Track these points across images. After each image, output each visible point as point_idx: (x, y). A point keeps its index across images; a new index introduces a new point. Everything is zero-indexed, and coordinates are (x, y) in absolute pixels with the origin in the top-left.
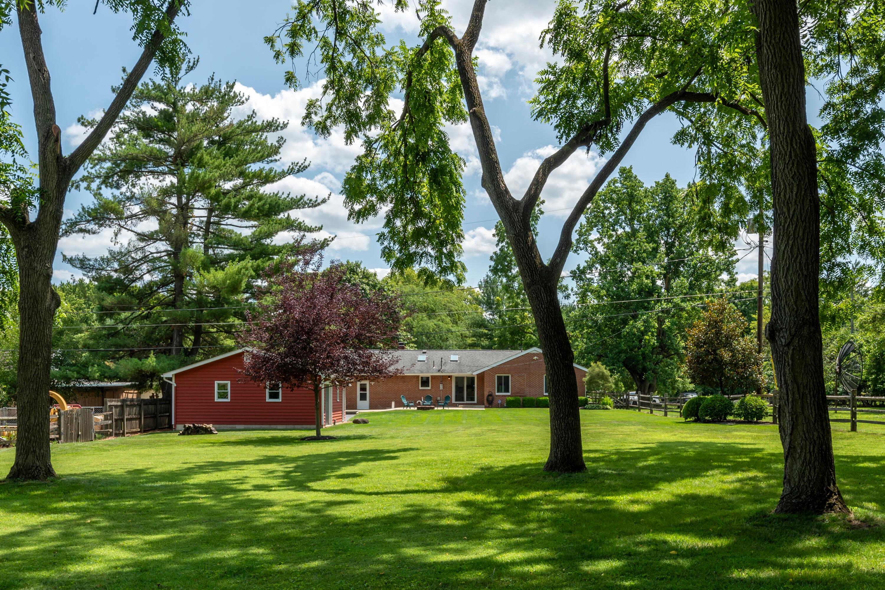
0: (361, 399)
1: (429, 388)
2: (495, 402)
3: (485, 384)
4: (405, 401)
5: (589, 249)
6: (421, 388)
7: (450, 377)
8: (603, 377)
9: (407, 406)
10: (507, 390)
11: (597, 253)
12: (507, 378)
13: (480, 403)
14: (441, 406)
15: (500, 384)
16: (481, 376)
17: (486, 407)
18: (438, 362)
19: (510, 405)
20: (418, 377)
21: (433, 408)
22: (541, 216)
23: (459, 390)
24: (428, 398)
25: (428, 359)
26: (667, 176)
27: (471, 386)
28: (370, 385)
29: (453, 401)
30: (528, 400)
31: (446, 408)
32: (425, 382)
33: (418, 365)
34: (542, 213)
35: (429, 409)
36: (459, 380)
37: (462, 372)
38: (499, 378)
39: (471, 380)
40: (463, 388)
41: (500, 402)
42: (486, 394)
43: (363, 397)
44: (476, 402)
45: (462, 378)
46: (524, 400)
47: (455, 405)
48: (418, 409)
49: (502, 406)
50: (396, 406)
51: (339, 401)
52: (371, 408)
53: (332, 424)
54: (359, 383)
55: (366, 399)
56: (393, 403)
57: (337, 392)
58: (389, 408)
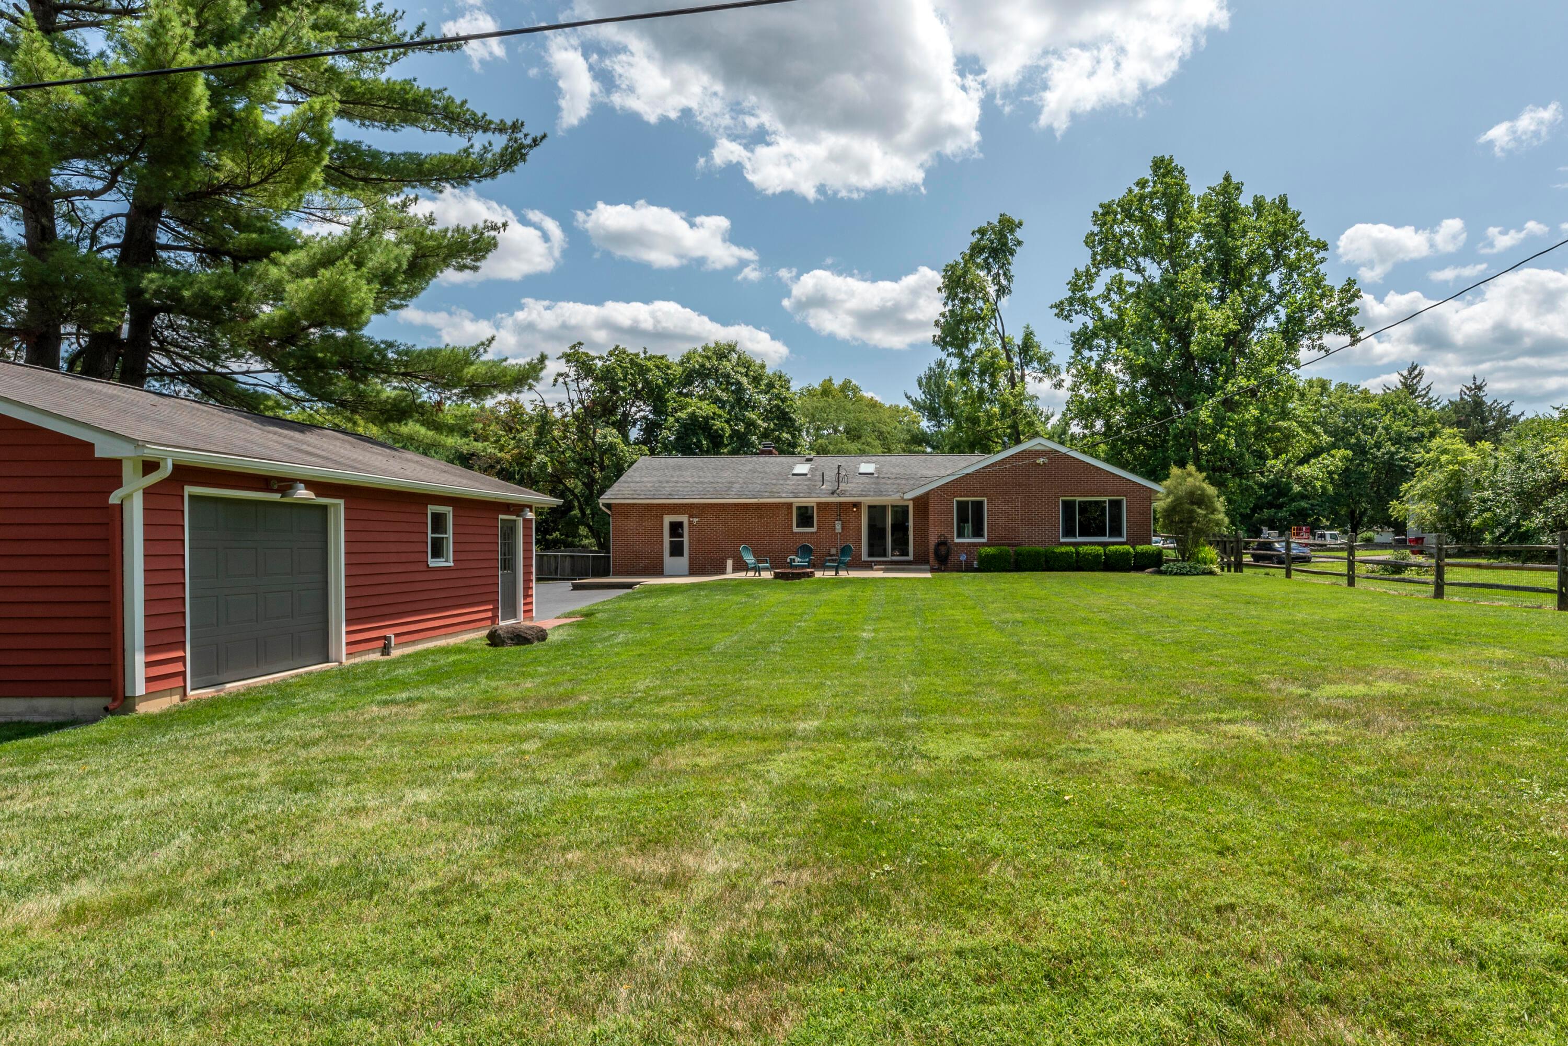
0: (673, 554)
1: (814, 530)
2: (952, 559)
3: (931, 518)
4: (749, 559)
5: (1090, 313)
6: (795, 530)
7: (856, 505)
8: (1198, 499)
9: (757, 569)
10: (978, 532)
11: (1101, 318)
12: (980, 504)
13: (920, 561)
14: (830, 568)
15: (962, 519)
16: (922, 503)
17: (932, 570)
18: (831, 475)
19: (990, 565)
20: (790, 505)
21: (810, 575)
22: (1018, 249)
23: (876, 533)
24: (805, 550)
25: (812, 471)
26: (1227, 178)
27: (900, 527)
28: (690, 523)
29: (865, 557)
30: (1029, 554)
31: (843, 574)
32: (805, 516)
33: (792, 482)
34: (1019, 243)
35: (799, 576)
36: (876, 512)
37: (880, 493)
38: (962, 506)
39: (901, 512)
40: (884, 530)
41: (963, 558)
42: (933, 540)
43: (677, 550)
44: (911, 557)
45: (883, 508)
46: (1018, 554)
47: (868, 566)
48: (777, 576)
49: (969, 568)
50: (736, 570)
51: (452, 564)
52: (692, 572)
53: (344, 660)
54: (667, 519)
55: (681, 554)
56: (730, 563)
57: (430, 535)
58: (724, 573)
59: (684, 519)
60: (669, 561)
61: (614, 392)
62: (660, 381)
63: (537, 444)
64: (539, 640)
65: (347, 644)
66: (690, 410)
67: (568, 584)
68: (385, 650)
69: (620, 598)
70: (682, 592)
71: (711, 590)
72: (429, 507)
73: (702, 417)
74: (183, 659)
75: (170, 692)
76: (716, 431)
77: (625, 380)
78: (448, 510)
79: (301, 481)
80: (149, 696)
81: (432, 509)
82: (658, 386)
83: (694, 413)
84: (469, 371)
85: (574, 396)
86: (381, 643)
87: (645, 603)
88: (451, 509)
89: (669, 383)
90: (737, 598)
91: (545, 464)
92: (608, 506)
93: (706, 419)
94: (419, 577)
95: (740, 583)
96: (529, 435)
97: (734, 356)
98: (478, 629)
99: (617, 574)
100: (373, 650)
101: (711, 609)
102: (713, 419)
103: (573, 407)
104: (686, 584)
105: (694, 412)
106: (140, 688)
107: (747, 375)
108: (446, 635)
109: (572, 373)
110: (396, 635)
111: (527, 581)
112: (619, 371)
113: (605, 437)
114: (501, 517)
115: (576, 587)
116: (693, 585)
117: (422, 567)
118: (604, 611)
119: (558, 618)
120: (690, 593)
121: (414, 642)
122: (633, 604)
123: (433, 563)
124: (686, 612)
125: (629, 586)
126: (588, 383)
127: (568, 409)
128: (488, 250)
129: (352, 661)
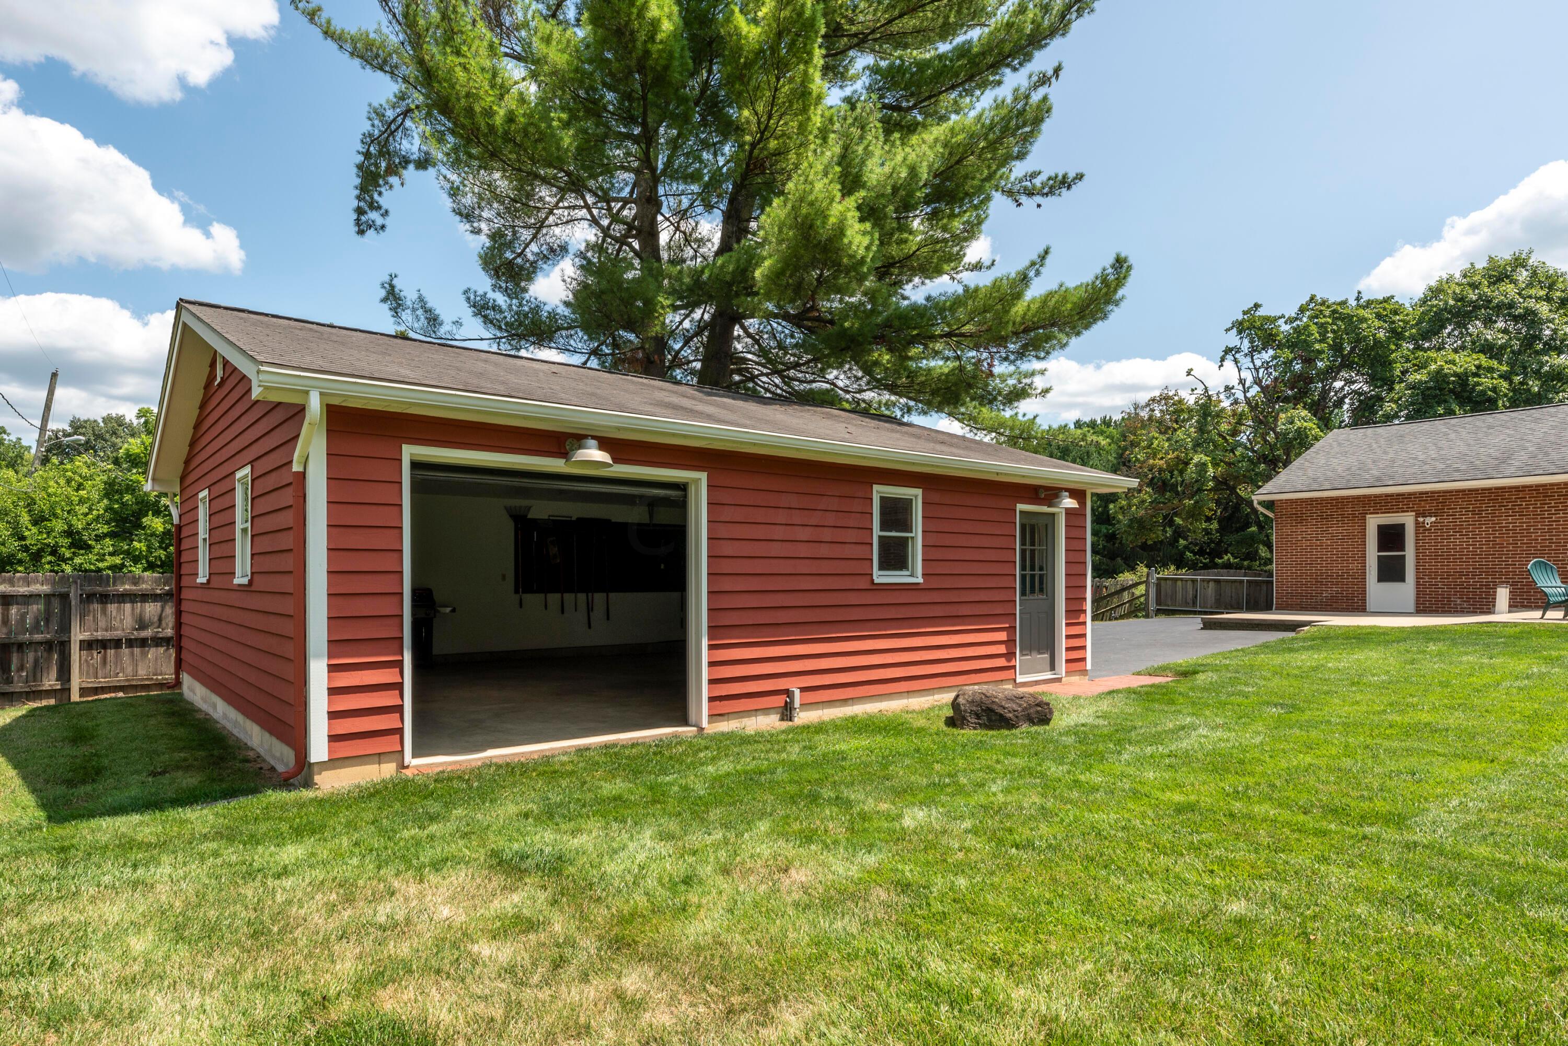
0: (1384, 577)
4: (1550, 586)
28: (1419, 526)
43: (1392, 571)
50: (1514, 606)
51: (920, 580)
52: (1422, 609)
53: (705, 724)
54: (1373, 522)
55: (1402, 579)
56: (1503, 595)
57: (877, 532)
58: (1490, 611)
59: (1408, 520)
60: (1375, 590)
61: (1309, 361)
62: (1381, 335)
63: (1197, 445)
64: (1031, 721)
65: (711, 699)
66: (1433, 367)
67: (1196, 622)
68: (787, 712)
69: (1265, 646)
70: (1387, 643)
71: (1454, 642)
72: (876, 488)
73: (1456, 374)
74: (399, 709)
75: (380, 757)
76: (1483, 393)
77: (1323, 341)
78: (915, 494)
79: (594, 437)
80: (334, 763)
81: (879, 491)
82: (1377, 342)
83: (1439, 371)
84: (1019, 309)
85: (1248, 376)
86: (780, 700)
87: (1305, 659)
88: (919, 492)
89: (1396, 335)
90: (1520, 665)
91: (1205, 464)
92: (1270, 505)
93: (1463, 378)
94: (853, 599)
95: (1527, 632)
96: (1187, 432)
97: (1523, 275)
98: (941, 689)
99: (1282, 608)
100: (766, 711)
101: (1445, 685)
102: (1476, 375)
103: (1245, 391)
104: (1402, 629)
105: (1441, 369)
106: (319, 750)
107: (1548, 299)
108: (909, 693)
109: (1246, 345)
110: (803, 690)
111: (1074, 612)
112: (1314, 329)
113: (1292, 423)
114: (1020, 507)
115: (1209, 626)
116: (1417, 632)
117: (862, 584)
118: (1215, 669)
119: (1139, 674)
120: (1402, 646)
121: (845, 702)
122: (1278, 660)
123: (881, 577)
124: (1383, 686)
125: (1293, 627)
126: (1267, 355)
127: (1240, 395)
128: (1037, 121)
129: (725, 726)
